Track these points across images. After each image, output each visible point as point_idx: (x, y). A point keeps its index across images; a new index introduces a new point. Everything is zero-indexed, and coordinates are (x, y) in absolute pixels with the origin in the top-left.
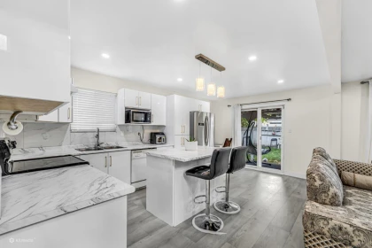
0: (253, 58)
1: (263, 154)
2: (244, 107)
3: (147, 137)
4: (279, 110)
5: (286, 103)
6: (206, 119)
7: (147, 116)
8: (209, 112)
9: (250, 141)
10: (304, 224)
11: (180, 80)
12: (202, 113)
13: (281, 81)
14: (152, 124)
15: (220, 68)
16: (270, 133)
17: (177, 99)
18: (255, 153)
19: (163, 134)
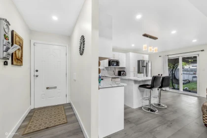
0: (174, 32)
1: (184, 84)
2: (170, 57)
3: (117, 73)
4: (195, 57)
5: (200, 53)
6: (147, 64)
7: (117, 63)
8: (148, 60)
9: (174, 76)
10: (202, 111)
11: (133, 45)
12: (144, 61)
13: (195, 41)
14: (120, 66)
15: (155, 38)
16: (192, 73)
17: (131, 54)
18: (178, 83)
19: (124, 71)
